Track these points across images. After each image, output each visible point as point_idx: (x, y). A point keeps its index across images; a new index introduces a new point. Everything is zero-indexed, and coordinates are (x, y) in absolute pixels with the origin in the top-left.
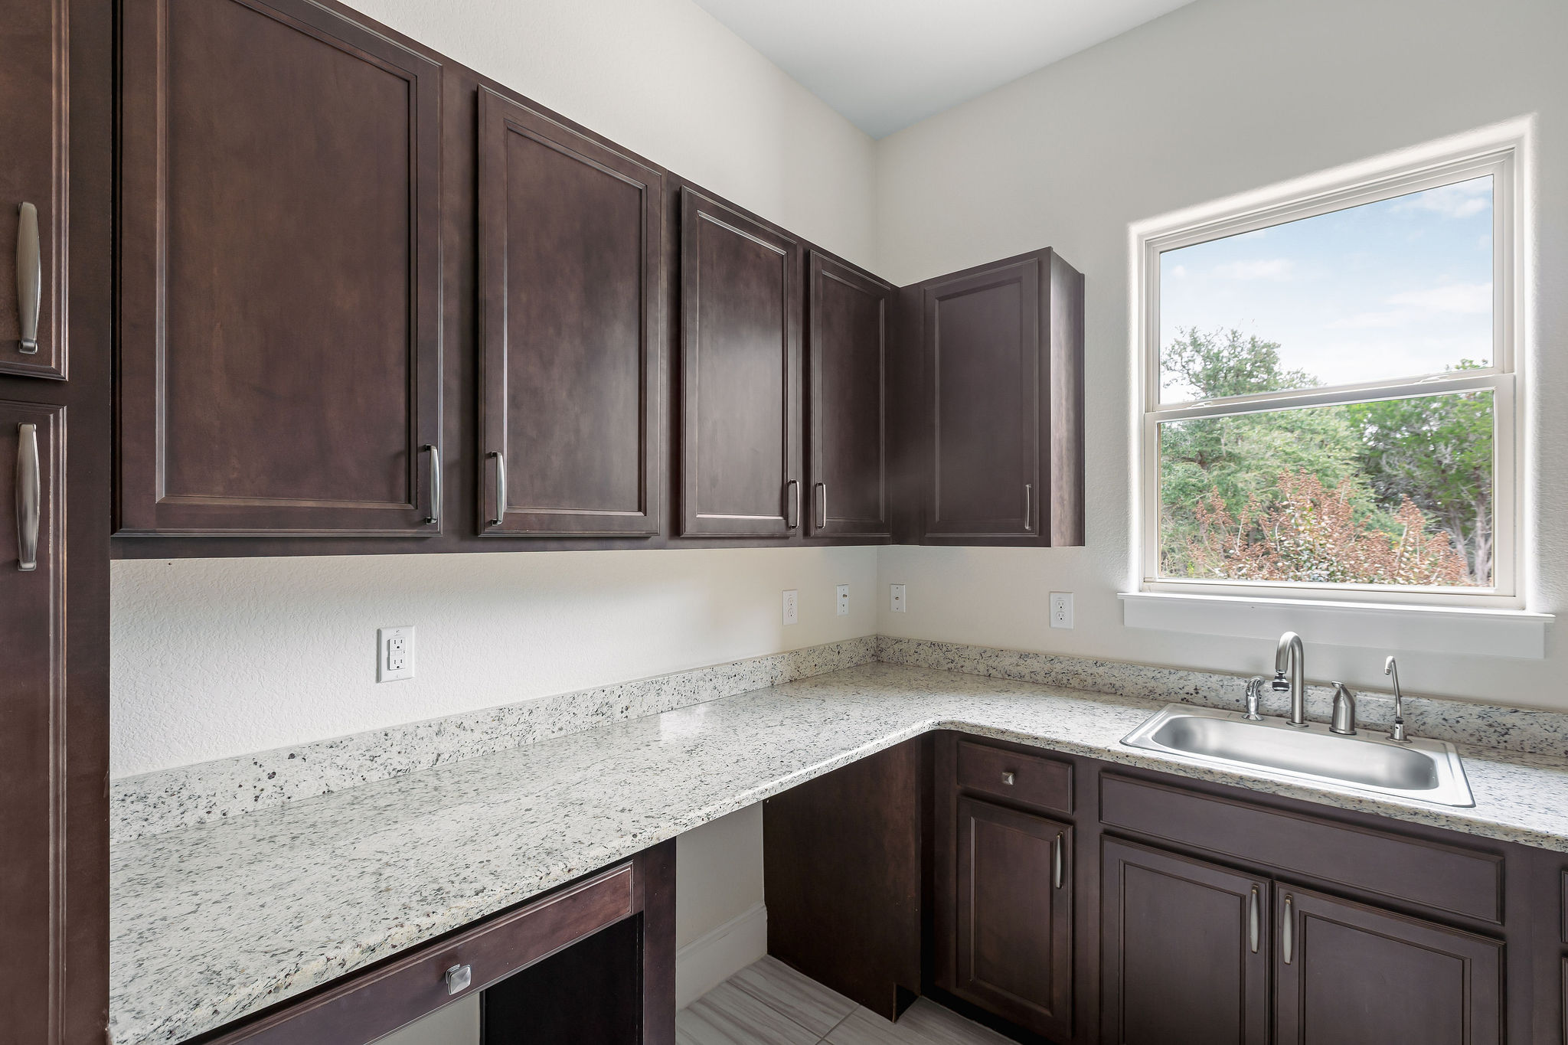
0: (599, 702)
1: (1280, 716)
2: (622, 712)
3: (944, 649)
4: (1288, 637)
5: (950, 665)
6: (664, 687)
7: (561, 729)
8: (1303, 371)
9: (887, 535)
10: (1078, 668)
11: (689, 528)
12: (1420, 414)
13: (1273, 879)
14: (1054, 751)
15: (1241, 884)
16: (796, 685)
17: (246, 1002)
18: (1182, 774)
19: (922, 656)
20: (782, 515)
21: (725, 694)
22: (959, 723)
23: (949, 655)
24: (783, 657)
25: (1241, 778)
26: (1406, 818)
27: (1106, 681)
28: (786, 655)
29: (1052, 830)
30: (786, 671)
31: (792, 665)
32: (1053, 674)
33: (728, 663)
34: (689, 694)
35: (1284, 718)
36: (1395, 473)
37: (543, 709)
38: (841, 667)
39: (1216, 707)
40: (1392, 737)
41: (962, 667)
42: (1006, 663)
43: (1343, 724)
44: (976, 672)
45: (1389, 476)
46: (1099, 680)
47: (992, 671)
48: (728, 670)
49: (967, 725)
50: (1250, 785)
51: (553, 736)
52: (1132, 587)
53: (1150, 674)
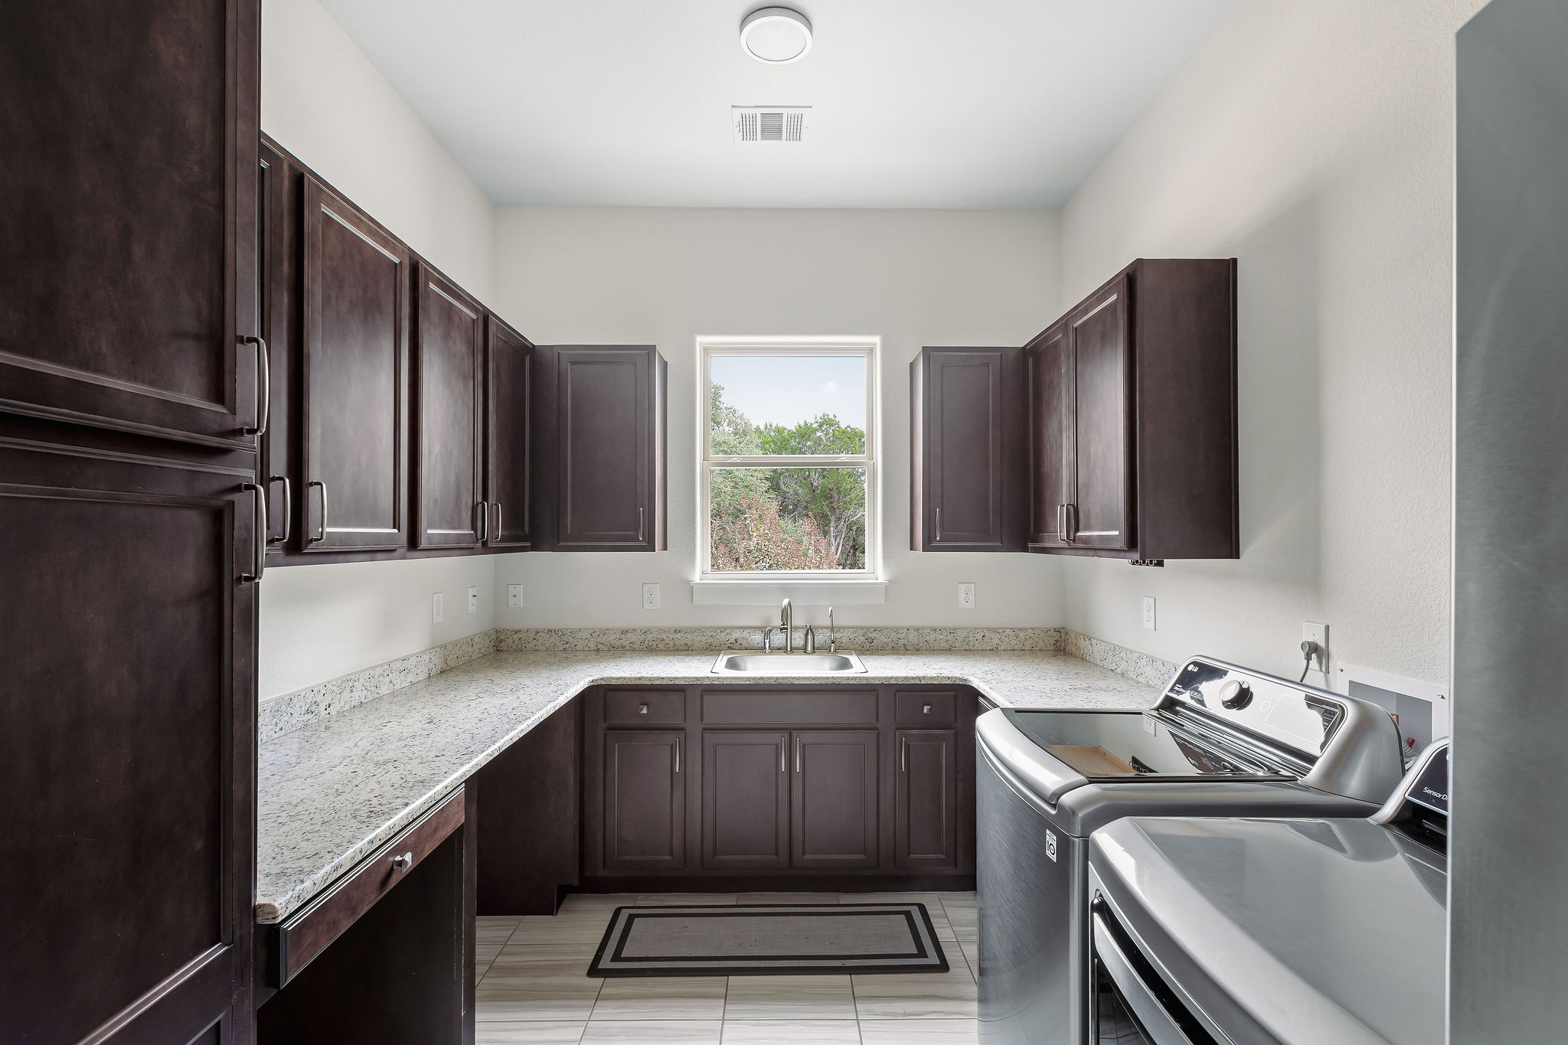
0: (309, 701)
1: (779, 649)
2: (326, 709)
3: (560, 633)
4: (786, 602)
5: (564, 646)
6: (356, 684)
7: (281, 729)
8: (736, 408)
9: (528, 544)
10: (664, 636)
11: (424, 543)
12: (801, 449)
13: (790, 730)
14: (675, 684)
15: (775, 737)
16: (444, 676)
17: (326, 877)
18: (748, 682)
19: (540, 642)
20: (472, 529)
21: (397, 687)
22: (608, 678)
23: (564, 638)
24: (436, 651)
25: (777, 678)
26: (845, 682)
27: (682, 643)
28: (439, 649)
29: (670, 737)
30: (437, 663)
31: (443, 658)
32: (646, 642)
33: (398, 660)
34: (373, 689)
35: (783, 650)
36: (788, 490)
37: (268, 711)
38: (474, 657)
39: (746, 649)
40: (830, 651)
41: (576, 646)
42: (612, 638)
43: (809, 648)
44: (587, 649)
45: (784, 492)
46: (677, 642)
47: (600, 646)
48: (400, 665)
49: (613, 678)
50: (781, 681)
51: (276, 736)
52: (696, 578)
53: (710, 634)
